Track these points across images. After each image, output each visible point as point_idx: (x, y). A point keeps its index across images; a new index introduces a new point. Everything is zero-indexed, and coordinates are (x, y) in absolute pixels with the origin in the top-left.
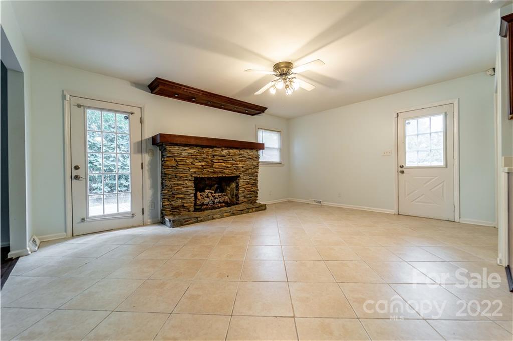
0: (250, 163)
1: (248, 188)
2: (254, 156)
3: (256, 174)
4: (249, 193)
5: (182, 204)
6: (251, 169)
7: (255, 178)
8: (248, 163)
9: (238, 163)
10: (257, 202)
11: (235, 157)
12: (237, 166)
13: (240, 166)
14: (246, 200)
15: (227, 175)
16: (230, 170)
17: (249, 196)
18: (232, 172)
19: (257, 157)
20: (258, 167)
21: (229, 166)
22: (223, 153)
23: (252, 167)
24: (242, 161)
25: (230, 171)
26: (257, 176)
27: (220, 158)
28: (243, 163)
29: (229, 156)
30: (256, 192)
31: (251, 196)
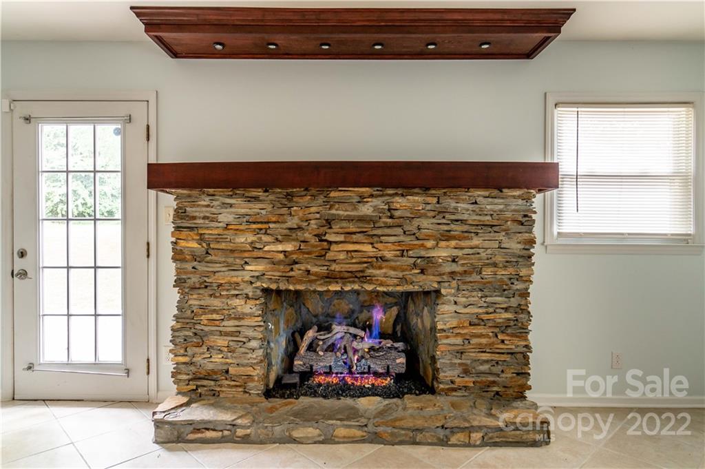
0: (487, 244)
1: (481, 336)
2: (509, 215)
3: (519, 286)
4: (485, 356)
5: (225, 367)
6: (495, 265)
7: (514, 302)
8: (476, 241)
9: (430, 244)
10: (528, 394)
11: (416, 222)
12: (423, 253)
13: (443, 252)
14: (469, 381)
15: (381, 285)
16: (394, 269)
17: (485, 367)
18: (400, 275)
19: (525, 221)
20: (530, 257)
21: (388, 255)
22: (366, 210)
23: (499, 259)
24: (447, 237)
25: (392, 273)
26: (525, 294)
27: (352, 227)
28: (453, 243)
29: (391, 217)
30: (523, 357)
31: (497, 369)
